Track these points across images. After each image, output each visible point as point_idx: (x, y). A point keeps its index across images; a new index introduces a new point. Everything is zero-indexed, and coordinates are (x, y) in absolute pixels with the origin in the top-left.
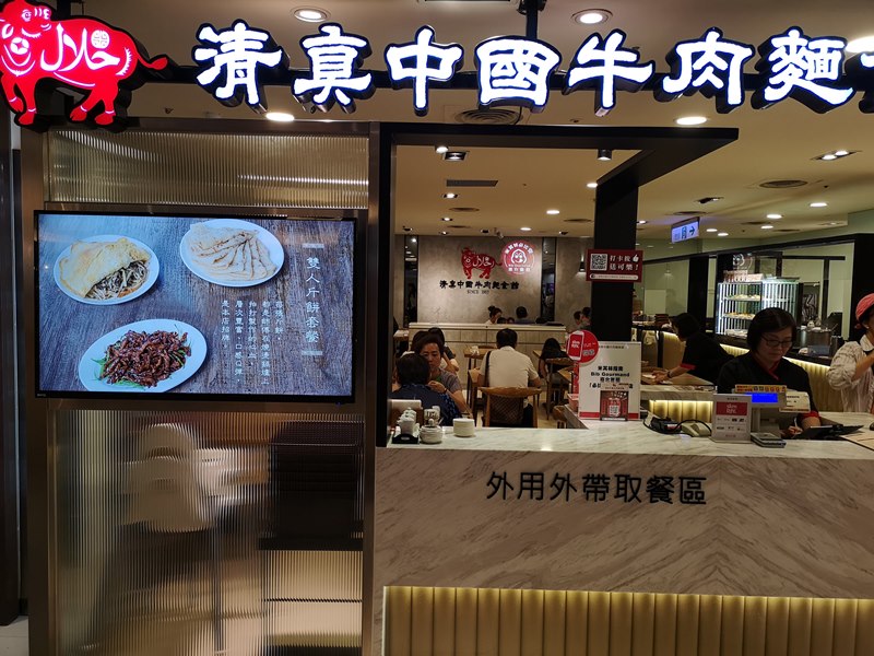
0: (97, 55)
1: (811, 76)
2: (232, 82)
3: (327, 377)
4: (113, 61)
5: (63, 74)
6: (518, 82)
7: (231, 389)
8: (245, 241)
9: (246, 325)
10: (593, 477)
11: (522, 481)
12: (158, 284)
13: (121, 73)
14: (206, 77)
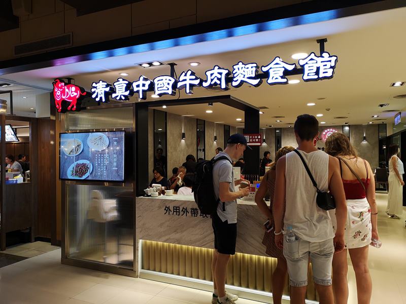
0: (73, 93)
1: (246, 77)
2: (99, 96)
3: (119, 175)
4: (75, 94)
5: (67, 99)
6: (165, 88)
7: (97, 179)
8: (101, 138)
9: (101, 161)
10: (193, 209)
11: (174, 209)
12: (83, 151)
13: (77, 97)
14: (94, 96)
